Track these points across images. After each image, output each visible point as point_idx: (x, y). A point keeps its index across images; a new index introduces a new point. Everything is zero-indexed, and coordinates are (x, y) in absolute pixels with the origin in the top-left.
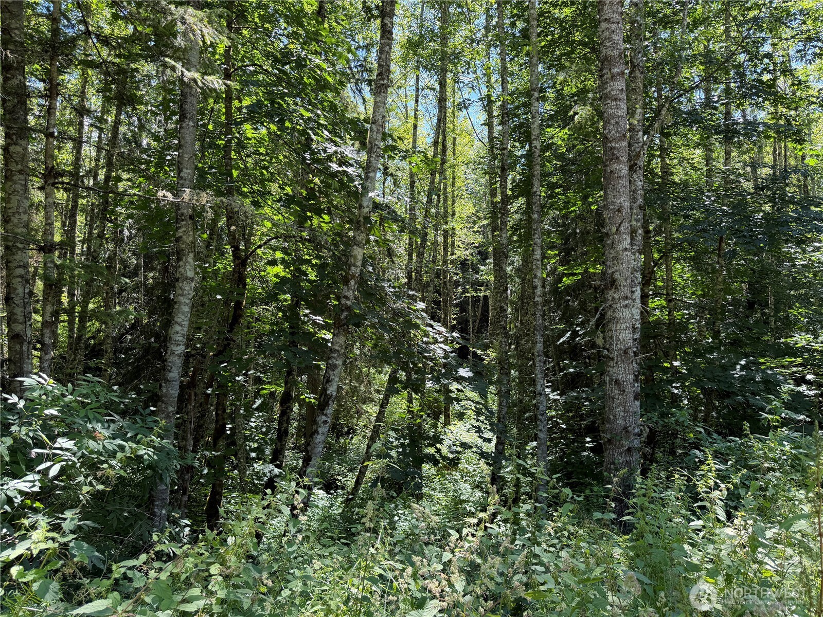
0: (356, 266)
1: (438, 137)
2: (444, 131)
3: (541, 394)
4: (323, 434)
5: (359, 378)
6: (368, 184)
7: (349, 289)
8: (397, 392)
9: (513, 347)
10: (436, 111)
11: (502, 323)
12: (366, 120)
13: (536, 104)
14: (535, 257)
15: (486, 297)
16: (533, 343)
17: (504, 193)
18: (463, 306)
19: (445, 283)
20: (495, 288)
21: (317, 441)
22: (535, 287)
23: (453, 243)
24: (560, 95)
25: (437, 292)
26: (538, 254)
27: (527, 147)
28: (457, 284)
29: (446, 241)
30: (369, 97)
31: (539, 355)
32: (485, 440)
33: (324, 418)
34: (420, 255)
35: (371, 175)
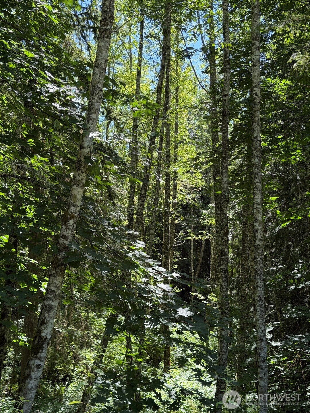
0: (75, 206)
1: (162, 84)
2: (167, 78)
3: (262, 340)
4: (36, 379)
5: (78, 323)
6: (89, 125)
7: (67, 229)
8: (115, 333)
9: (234, 292)
10: (159, 59)
11: (223, 267)
12: (89, 65)
13: (257, 53)
14: (255, 201)
15: (207, 241)
16: (254, 288)
17: (224, 138)
18: (184, 250)
19: (166, 226)
20: (217, 232)
21: (29, 386)
22: (256, 231)
23: (175, 186)
24: (280, 45)
25: (159, 235)
26: (258, 198)
27: (248, 95)
28: (178, 228)
29: (168, 185)
30: (93, 44)
31: (260, 300)
32: (204, 383)
33: (37, 362)
34: (142, 198)
35: (93, 116)
